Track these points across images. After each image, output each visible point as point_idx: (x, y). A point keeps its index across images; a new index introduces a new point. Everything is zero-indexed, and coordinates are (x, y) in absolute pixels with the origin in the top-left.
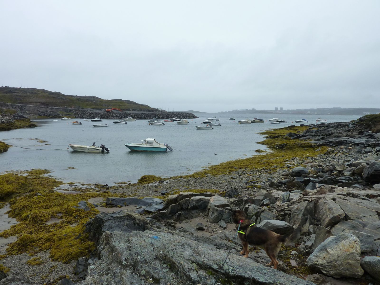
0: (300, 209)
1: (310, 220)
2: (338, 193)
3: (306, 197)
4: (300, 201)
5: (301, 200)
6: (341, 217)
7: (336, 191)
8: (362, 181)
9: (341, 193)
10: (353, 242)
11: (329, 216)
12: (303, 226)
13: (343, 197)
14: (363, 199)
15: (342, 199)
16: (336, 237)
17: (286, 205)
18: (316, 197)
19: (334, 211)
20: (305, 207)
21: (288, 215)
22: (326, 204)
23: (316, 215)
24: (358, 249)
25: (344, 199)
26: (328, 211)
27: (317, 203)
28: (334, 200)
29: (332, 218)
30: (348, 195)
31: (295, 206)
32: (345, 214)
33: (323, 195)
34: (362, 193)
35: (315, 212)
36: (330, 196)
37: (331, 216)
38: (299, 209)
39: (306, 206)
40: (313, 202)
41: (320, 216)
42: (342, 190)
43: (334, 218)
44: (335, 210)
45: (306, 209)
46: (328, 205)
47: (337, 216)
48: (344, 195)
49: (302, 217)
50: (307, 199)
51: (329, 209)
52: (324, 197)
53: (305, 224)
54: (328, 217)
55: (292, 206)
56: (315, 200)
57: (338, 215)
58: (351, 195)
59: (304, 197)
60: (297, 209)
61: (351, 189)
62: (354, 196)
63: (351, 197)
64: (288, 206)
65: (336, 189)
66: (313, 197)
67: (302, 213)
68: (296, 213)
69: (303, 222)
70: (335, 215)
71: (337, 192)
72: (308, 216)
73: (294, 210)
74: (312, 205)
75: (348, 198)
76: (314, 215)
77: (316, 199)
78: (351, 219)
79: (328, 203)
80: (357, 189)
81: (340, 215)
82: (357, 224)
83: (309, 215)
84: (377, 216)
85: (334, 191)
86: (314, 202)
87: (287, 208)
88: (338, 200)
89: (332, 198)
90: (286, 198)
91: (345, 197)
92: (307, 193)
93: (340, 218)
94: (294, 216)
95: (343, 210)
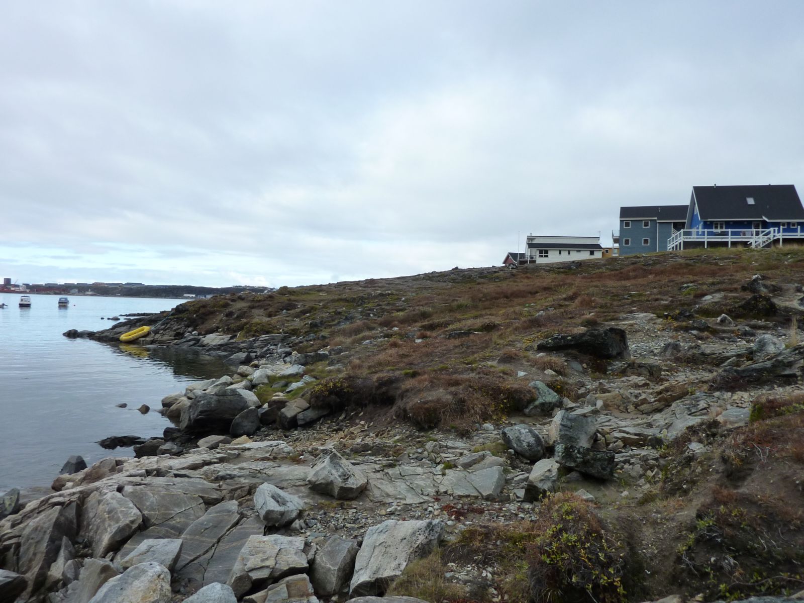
0: (42, 528)
1: (66, 547)
3: (56, 496)
4: (43, 508)
5: (47, 505)
6: (134, 526)
8: (179, 434)
9: (133, 472)
10: (156, 577)
11: (109, 530)
12: (49, 567)
13: (138, 479)
14: (176, 476)
15: (137, 485)
16: (121, 577)
17: (9, 524)
18: (81, 492)
19: (120, 515)
21: (12, 550)
22: (102, 503)
23: (82, 533)
24: (165, 590)
25: (140, 484)
26: (108, 517)
27: (83, 506)
28: (120, 489)
29: (116, 533)
30: (148, 473)
31: (32, 523)
32: (143, 515)
33: (97, 484)
34: (176, 463)
35: (79, 526)
36: (110, 482)
37: (114, 528)
38: (39, 528)
39: (58, 519)
40: (74, 504)
41: (91, 534)
42: (138, 464)
43: (121, 530)
44: (122, 511)
45: (57, 525)
46: (108, 504)
47: (127, 525)
48: (140, 475)
49: (47, 546)
50: (61, 499)
51: (109, 512)
52: (97, 489)
53: (55, 561)
54: (107, 532)
55: (21, 526)
57: (127, 522)
58: (155, 472)
59: (53, 497)
60: (36, 529)
61: (154, 459)
62: (159, 473)
63: (154, 476)
64: (13, 526)
65: (125, 464)
66: (74, 494)
67: (47, 537)
68: (32, 539)
69: (51, 557)
70: (121, 524)
72: (61, 540)
73: (26, 532)
74: (71, 513)
75: (149, 479)
76: (78, 533)
77: (81, 496)
78: (155, 525)
79: (107, 500)
80: (166, 457)
81: (132, 522)
82: (167, 531)
83: (65, 538)
84: (203, 505)
85: (120, 471)
87: (9, 531)
88: (128, 489)
89: (116, 486)
90: (10, 505)
92: (63, 483)
93: (133, 528)
94: (28, 549)
95: (138, 509)
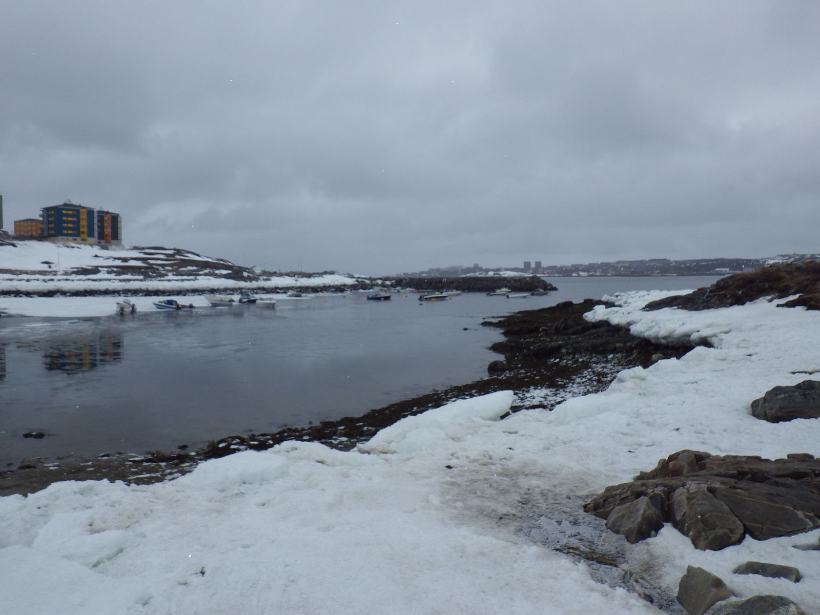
2: (716, 472)
7: (708, 466)
20: (642, 511)
56: (664, 492)
71: (712, 469)
86: (662, 497)
91: (736, 483)
